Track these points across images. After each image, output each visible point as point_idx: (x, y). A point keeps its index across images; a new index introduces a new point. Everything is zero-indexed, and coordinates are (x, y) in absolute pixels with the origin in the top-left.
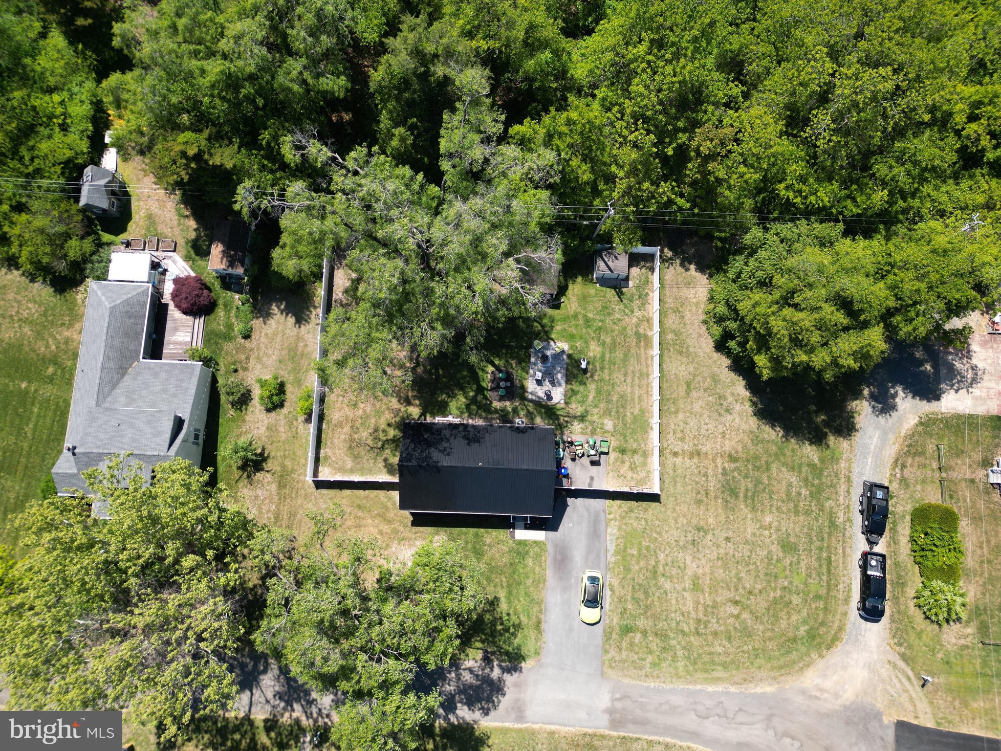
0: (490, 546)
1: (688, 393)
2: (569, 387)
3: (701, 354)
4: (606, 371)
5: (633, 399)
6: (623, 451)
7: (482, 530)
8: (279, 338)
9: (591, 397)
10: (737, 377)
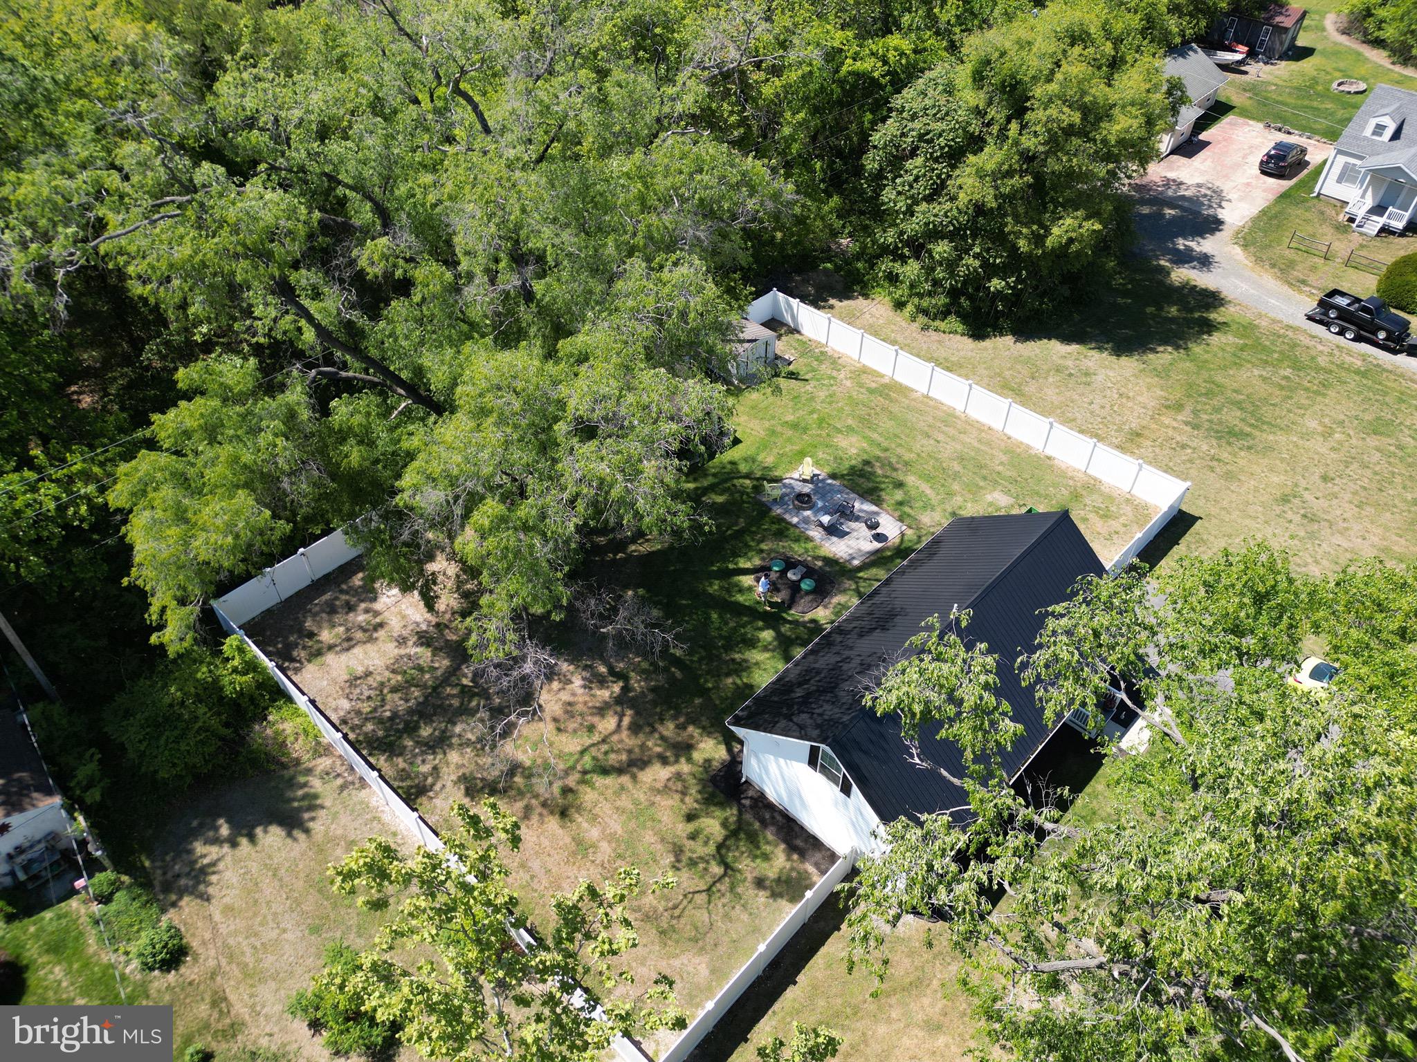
2: (887, 505)
3: (971, 354)
4: (900, 451)
5: (978, 450)
8: (268, 888)
10: (1040, 343)
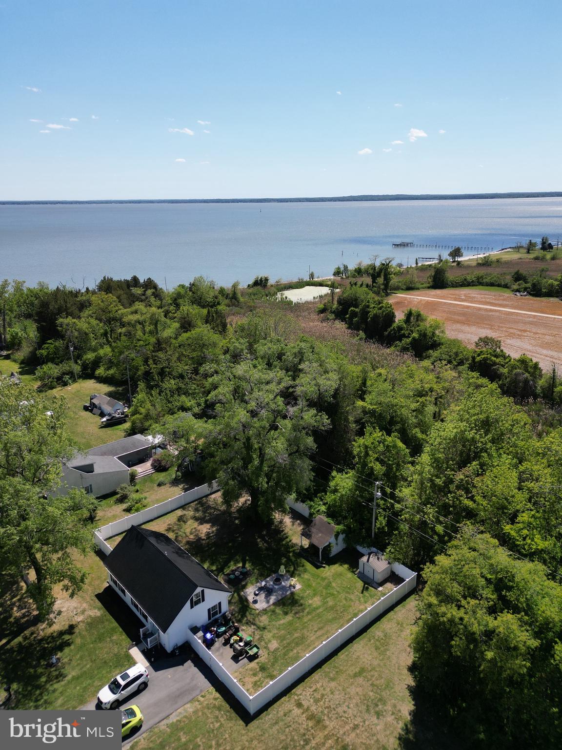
0: (111, 641)
1: (356, 675)
2: (272, 607)
3: (394, 662)
4: (310, 617)
5: (309, 646)
6: (263, 669)
7: (121, 630)
9: (282, 622)
10: (410, 699)
